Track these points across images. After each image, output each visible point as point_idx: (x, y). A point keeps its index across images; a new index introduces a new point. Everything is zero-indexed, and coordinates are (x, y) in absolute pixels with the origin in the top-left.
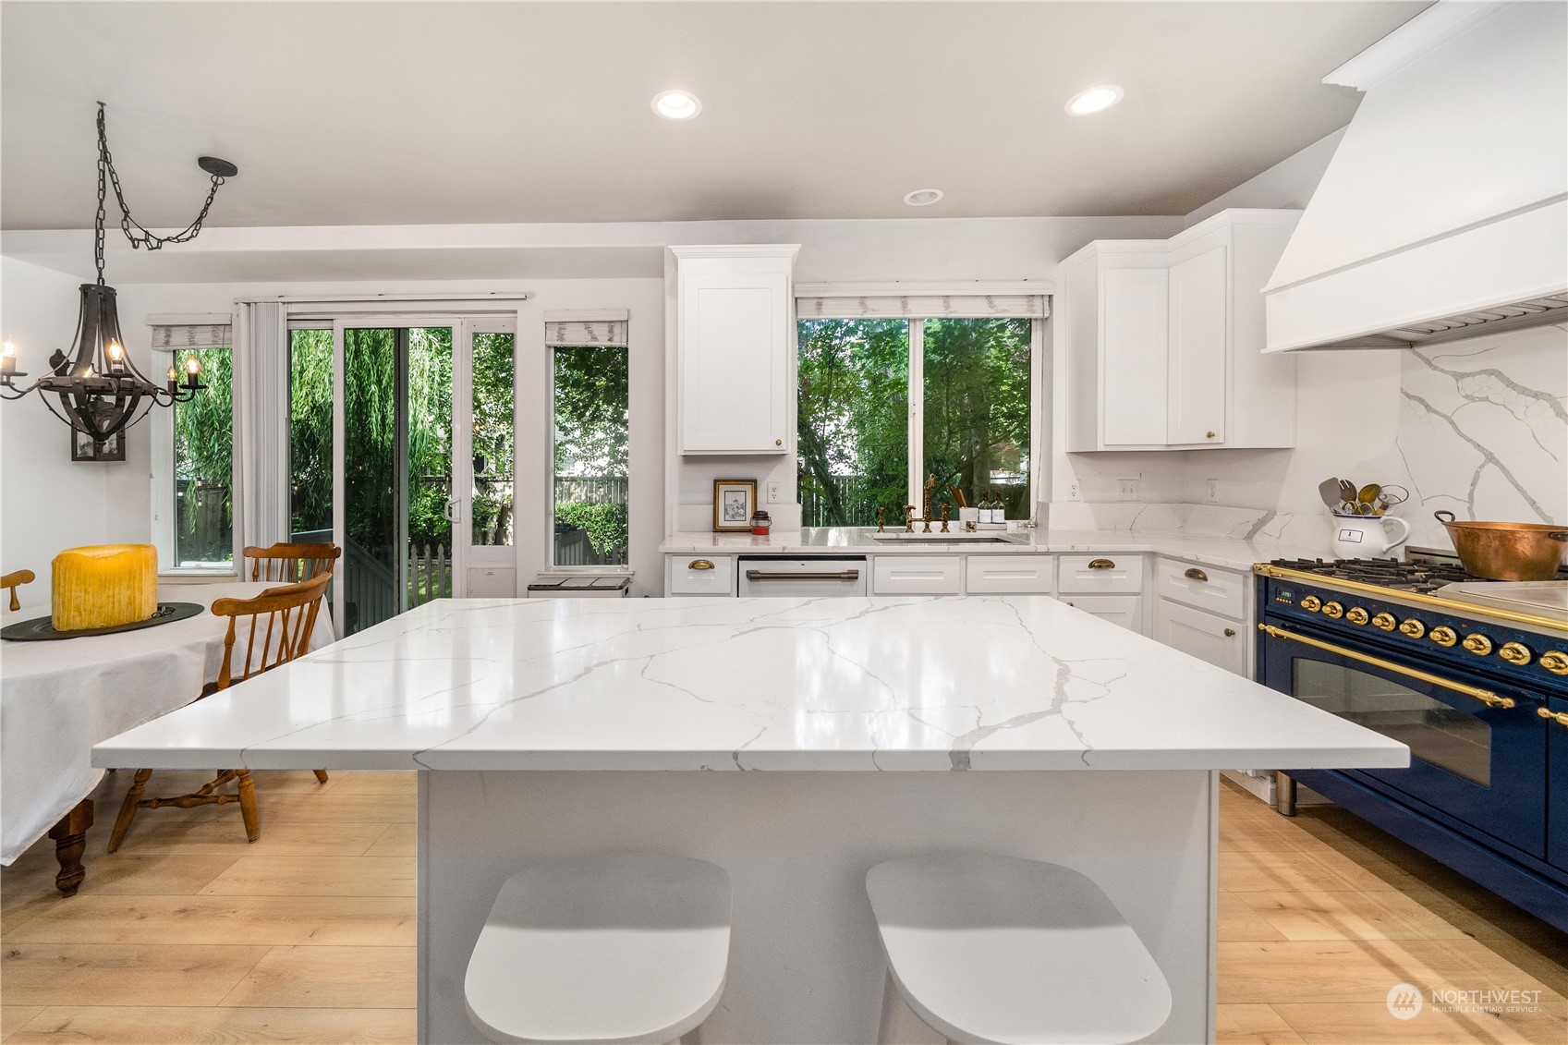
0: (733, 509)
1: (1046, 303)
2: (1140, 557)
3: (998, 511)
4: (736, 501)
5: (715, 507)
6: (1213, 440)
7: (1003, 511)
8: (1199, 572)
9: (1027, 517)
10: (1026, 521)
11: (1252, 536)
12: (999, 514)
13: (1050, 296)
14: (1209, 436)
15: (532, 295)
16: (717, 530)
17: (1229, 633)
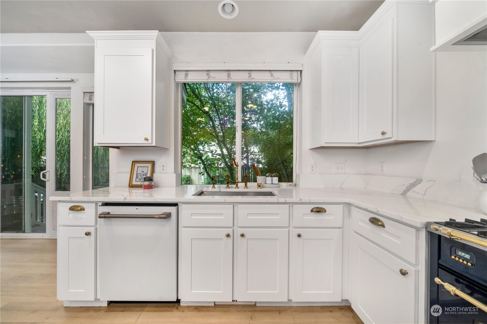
0: (141, 176)
1: (299, 75)
2: (341, 206)
3: (276, 178)
4: (143, 172)
5: (131, 175)
6: (386, 136)
7: (277, 178)
8: (378, 220)
9: (292, 181)
10: (291, 183)
11: (406, 194)
12: (276, 180)
13: (301, 71)
14: (383, 133)
15: (78, 80)
16: (131, 186)
17: (404, 273)
